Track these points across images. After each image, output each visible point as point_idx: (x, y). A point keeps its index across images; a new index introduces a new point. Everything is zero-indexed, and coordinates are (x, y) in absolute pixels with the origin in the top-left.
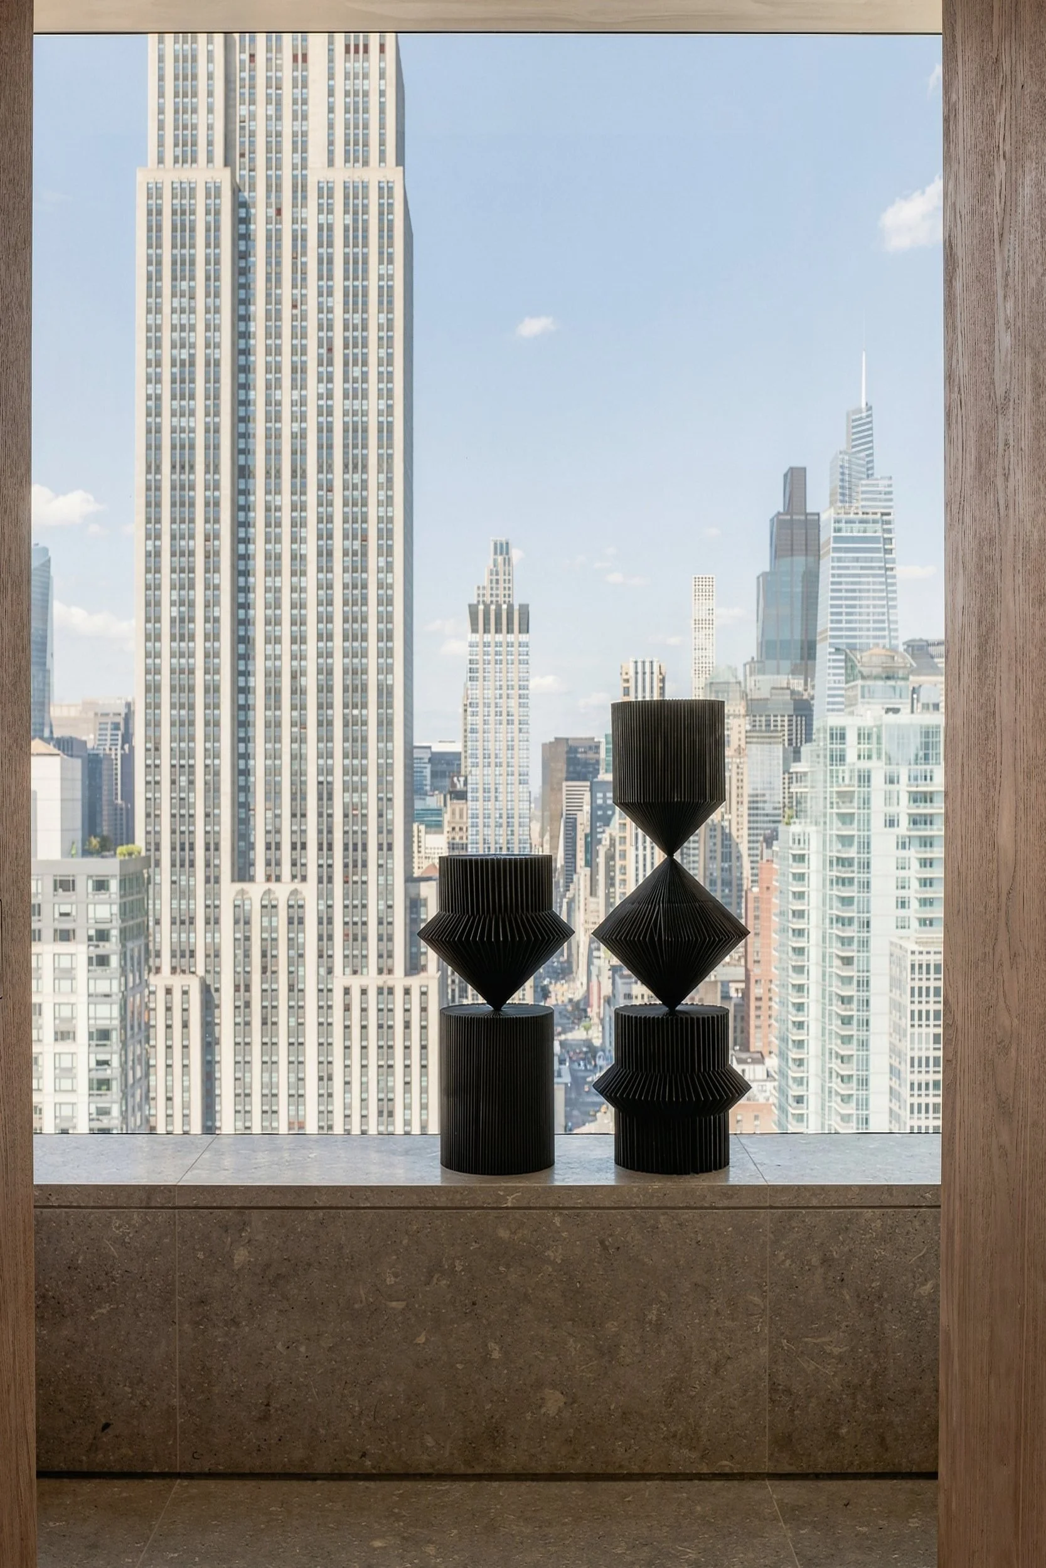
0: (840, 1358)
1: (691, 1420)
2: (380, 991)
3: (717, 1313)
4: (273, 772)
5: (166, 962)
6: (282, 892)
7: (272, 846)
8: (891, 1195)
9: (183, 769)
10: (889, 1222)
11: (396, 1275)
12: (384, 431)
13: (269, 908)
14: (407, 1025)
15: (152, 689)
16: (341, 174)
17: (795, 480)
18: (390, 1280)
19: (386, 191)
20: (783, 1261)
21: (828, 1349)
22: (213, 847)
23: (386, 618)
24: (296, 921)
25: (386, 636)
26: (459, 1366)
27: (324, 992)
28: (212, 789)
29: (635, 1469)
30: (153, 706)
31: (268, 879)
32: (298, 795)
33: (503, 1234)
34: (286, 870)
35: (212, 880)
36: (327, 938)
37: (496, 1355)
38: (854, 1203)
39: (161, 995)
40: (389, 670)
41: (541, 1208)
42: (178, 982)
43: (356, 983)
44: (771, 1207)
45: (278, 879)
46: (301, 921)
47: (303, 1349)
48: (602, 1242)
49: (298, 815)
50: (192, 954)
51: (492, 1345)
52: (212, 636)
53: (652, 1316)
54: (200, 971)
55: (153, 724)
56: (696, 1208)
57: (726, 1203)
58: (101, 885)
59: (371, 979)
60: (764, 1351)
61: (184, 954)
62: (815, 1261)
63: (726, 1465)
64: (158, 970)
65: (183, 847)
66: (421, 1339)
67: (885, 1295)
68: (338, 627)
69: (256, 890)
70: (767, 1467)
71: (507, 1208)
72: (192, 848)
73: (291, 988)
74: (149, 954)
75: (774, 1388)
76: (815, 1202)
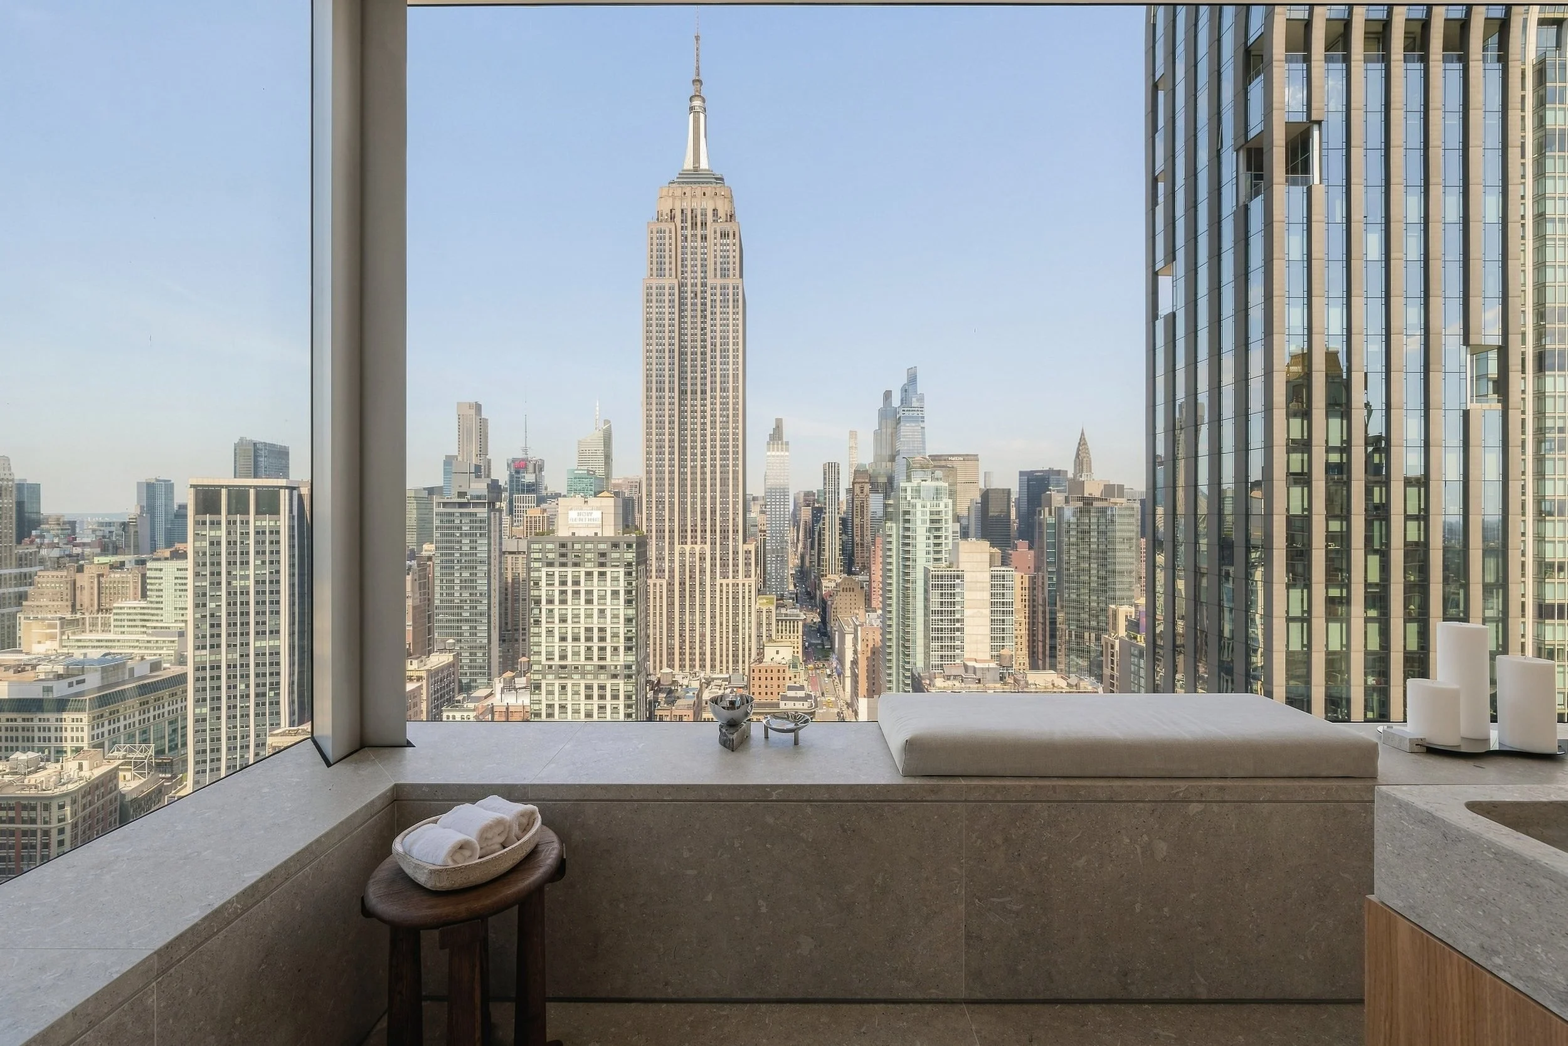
0: (1017, 914)
1: (908, 959)
2: (733, 585)
3: (927, 879)
4: (694, 503)
5: (654, 574)
6: (697, 548)
7: (694, 531)
8: (1055, 792)
9: (660, 502)
10: (1054, 812)
11: (690, 850)
12: (736, 376)
13: (692, 554)
14: (744, 597)
15: (649, 472)
16: (719, 282)
17: (888, 395)
18: (686, 854)
19: (735, 288)
20: (976, 842)
21: (1008, 906)
22: (672, 531)
23: (736, 446)
24: (702, 559)
25: (736, 453)
26: (738, 918)
27: (713, 585)
28: (672, 510)
29: (867, 996)
30: (649, 479)
31: (692, 543)
32: (703, 512)
33: (770, 820)
34: (689, 540)
35: (672, 544)
36: (713, 565)
37: (764, 910)
38: (1028, 798)
39: (652, 586)
40: (737, 465)
41: (797, 801)
42: (658, 582)
43: (724, 582)
44: (966, 801)
45: (696, 543)
46: (705, 559)
47: (622, 906)
48: (842, 826)
49: (704, 519)
50: (664, 571)
51: (761, 902)
52: (672, 453)
53: (879, 881)
54: (667, 577)
55: (649, 485)
56: (912, 801)
57: (934, 797)
58: (629, 546)
59: (730, 581)
60: (962, 907)
61: (660, 571)
62: (999, 841)
63: (934, 993)
64: (651, 577)
65: (660, 531)
66: (709, 898)
67: (1051, 867)
68: (718, 450)
69: (688, 548)
70: (963, 995)
71: (771, 801)
72: (664, 531)
73: (700, 584)
74: (647, 572)
75: (968, 936)
76: (999, 798)
